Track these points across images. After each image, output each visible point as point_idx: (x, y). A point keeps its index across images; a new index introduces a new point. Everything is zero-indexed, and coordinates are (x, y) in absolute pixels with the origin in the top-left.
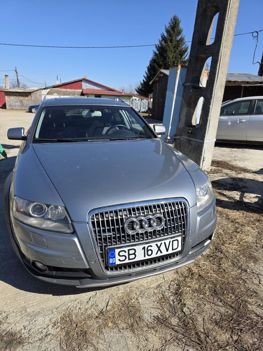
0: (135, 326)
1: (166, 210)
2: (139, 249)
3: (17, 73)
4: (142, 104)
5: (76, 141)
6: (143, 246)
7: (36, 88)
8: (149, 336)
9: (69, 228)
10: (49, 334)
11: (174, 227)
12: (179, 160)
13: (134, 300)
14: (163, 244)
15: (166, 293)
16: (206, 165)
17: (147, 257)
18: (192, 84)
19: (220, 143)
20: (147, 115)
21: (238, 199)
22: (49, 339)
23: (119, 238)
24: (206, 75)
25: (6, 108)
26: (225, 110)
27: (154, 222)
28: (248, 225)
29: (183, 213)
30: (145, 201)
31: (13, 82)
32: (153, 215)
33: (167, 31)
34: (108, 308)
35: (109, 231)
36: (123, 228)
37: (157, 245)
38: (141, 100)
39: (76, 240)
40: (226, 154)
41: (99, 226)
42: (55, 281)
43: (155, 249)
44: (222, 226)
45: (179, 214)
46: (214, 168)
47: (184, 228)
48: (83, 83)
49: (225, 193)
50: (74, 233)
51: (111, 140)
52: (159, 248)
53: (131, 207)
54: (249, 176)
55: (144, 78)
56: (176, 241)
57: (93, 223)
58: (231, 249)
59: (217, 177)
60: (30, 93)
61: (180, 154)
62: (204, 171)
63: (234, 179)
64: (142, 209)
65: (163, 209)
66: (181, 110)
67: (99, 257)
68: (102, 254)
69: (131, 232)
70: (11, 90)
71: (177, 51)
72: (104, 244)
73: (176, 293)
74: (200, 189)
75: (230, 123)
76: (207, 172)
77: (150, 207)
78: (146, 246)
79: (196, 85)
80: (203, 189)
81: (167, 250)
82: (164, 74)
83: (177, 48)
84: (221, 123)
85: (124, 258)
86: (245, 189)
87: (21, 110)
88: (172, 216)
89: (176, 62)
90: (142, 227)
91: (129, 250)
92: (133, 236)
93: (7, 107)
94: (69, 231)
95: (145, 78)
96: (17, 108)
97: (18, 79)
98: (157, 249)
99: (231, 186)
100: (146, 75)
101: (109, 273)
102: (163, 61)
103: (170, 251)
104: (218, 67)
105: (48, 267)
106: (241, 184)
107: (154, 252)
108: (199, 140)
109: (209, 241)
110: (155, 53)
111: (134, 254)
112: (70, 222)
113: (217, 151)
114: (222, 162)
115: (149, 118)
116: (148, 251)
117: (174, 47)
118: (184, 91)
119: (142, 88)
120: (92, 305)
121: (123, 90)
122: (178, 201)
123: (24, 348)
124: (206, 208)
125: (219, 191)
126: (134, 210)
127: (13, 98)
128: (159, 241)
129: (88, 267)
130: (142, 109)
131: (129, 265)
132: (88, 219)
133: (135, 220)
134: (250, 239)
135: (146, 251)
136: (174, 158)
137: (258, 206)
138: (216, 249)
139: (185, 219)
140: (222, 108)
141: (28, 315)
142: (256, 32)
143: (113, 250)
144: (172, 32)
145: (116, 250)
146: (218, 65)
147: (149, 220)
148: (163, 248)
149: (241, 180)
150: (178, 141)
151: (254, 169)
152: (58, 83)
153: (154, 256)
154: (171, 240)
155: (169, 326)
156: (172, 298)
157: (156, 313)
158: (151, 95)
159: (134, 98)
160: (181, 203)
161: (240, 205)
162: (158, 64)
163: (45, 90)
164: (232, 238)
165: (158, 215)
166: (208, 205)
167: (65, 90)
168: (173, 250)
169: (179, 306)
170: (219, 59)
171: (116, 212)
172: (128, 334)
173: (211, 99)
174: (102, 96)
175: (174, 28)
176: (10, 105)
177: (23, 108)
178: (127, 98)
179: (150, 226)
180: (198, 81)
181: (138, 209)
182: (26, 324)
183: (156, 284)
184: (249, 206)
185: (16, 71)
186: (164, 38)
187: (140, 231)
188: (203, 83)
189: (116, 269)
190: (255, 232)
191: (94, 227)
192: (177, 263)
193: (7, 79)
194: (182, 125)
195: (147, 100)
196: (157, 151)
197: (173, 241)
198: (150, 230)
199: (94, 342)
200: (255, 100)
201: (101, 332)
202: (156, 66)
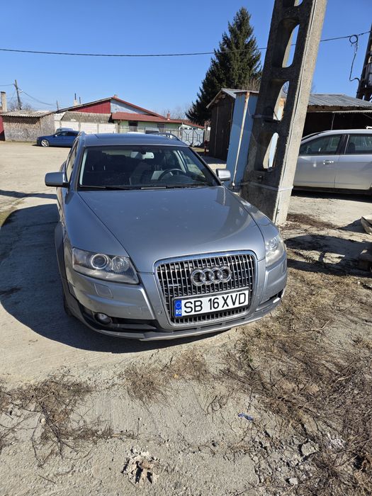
0: (202, 377)
1: (233, 264)
2: (205, 301)
3: (17, 89)
4: (195, 136)
5: (128, 189)
6: (209, 298)
7: (46, 112)
8: (215, 385)
9: (135, 280)
10: (116, 384)
11: (241, 281)
12: (247, 211)
13: (198, 357)
14: (230, 297)
15: (232, 351)
16: (280, 219)
17: (213, 310)
18: (264, 116)
19: (298, 191)
20: (203, 150)
21: (317, 260)
22: (116, 388)
23: (185, 289)
24: (283, 104)
25: (4, 140)
26: (308, 147)
27: (221, 274)
28: (326, 287)
29: (250, 267)
30: (211, 253)
31: (12, 102)
32: (220, 267)
33: (232, 31)
34: (173, 363)
35: (175, 282)
36: (189, 280)
37: (223, 297)
38: (194, 129)
39: (142, 290)
40: (307, 205)
41: (165, 277)
42: (118, 334)
43: (221, 302)
44: (295, 289)
45: (247, 267)
46: (290, 223)
47: (251, 282)
48: (111, 104)
49: (302, 253)
50: (140, 284)
51: (167, 188)
52: (225, 301)
53: (197, 258)
54: (333, 233)
55: (197, 97)
56: (243, 295)
57: (159, 274)
58: (303, 311)
59: (294, 234)
60: (39, 118)
61: (248, 204)
62: (278, 226)
63: (314, 236)
64: (209, 261)
65: (230, 262)
66: (250, 149)
67: (166, 307)
68: (168, 305)
69: (197, 284)
70: (11, 114)
71: (245, 60)
72: (170, 296)
73: (243, 351)
74: (270, 242)
75: (315, 165)
76: (281, 227)
77: (217, 259)
78: (213, 298)
79: (270, 117)
80: (273, 243)
81: (234, 304)
82: (227, 94)
83: (245, 56)
84: (300, 165)
85: (190, 310)
86: (326, 249)
87: (27, 142)
88: (239, 269)
89: (243, 75)
90: (208, 279)
91: (195, 302)
92: (199, 288)
93: (6, 138)
94: (134, 282)
95: (199, 97)
96: (20, 139)
97: (18, 98)
98: (224, 302)
99: (310, 245)
100: (201, 94)
101: (175, 325)
102: (225, 74)
103: (237, 305)
104: (296, 97)
105: (113, 318)
106: (322, 242)
107: (221, 305)
108: (271, 188)
109: (278, 299)
110: (213, 62)
111: (200, 306)
112: (135, 273)
113: (295, 202)
114: (301, 215)
115: (205, 155)
116: (214, 303)
117: (241, 55)
118: (254, 126)
119: (195, 111)
120: (155, 361)
121: (168, 115)
122: (246, 253)
123: (93, 395)
124: (276, 262)
125: (295, 250)
126: (200, 261)
127: (14, 125)
128: (226, 293)
129: (154, 318)
130: (194, 142)
131: (195, 318)
132: (154, 270)
133: (201, 271)
134: (326, 301)
135: (212, 303)
136: (241, 209)
137: (339, 267)
138: (287, 311)
139: (253, 272)
140: (301, 145)
141: (91, 369)
142: (356, 36)
143: (180, 301)
144: (239, 32)
145: (182, 301)
146: (297, 94)
147: (216, 272)
148: (229, 301)
149: (323, 237)
150: (245, 188)
151: (341, 225)
152: (76, 104)
153: (220, 308)
154: (238, 293)
155: (235, 377)
156: (238, 355)
157: (222, 367)
158: (207, 122)
159: (183, 126)
160: (248, 256)
161: (319, 267)
162: (218, 78)
163: (59, 114)
164: (305, 300)
165: (225, 268)
166: (277, 260)
167: (87, 114)
168: (240, 303)
169: (245, 362)
170: (298, 86)
171: (182, 264)
172: (194, 383)
173: (288, 136)
174: (139, 124)
175: (241, 26)
176: (11, 135)
177: (28, 139)
178: (174, 125)
179: (217, 278)
180: (272, 112)
181: (204, 261)
182: (91, 376)
183: (221, 343)
184: (330, 267)
185: (16, 86)
186: (226, 41)
187: (207, 283)
188: (279, 114)
189: (182, 321)
190: (332, 295)
191: (160, 277)
192: (243, 319)
193: (3, 98)
194: (250, 168)
195: (202, 129)
196: (219, 200)
197: (240, 294)
198: (217, 282)
199: (162, 390)
200: (347, 135)
201: (167, 382)
202: (215, 80)
